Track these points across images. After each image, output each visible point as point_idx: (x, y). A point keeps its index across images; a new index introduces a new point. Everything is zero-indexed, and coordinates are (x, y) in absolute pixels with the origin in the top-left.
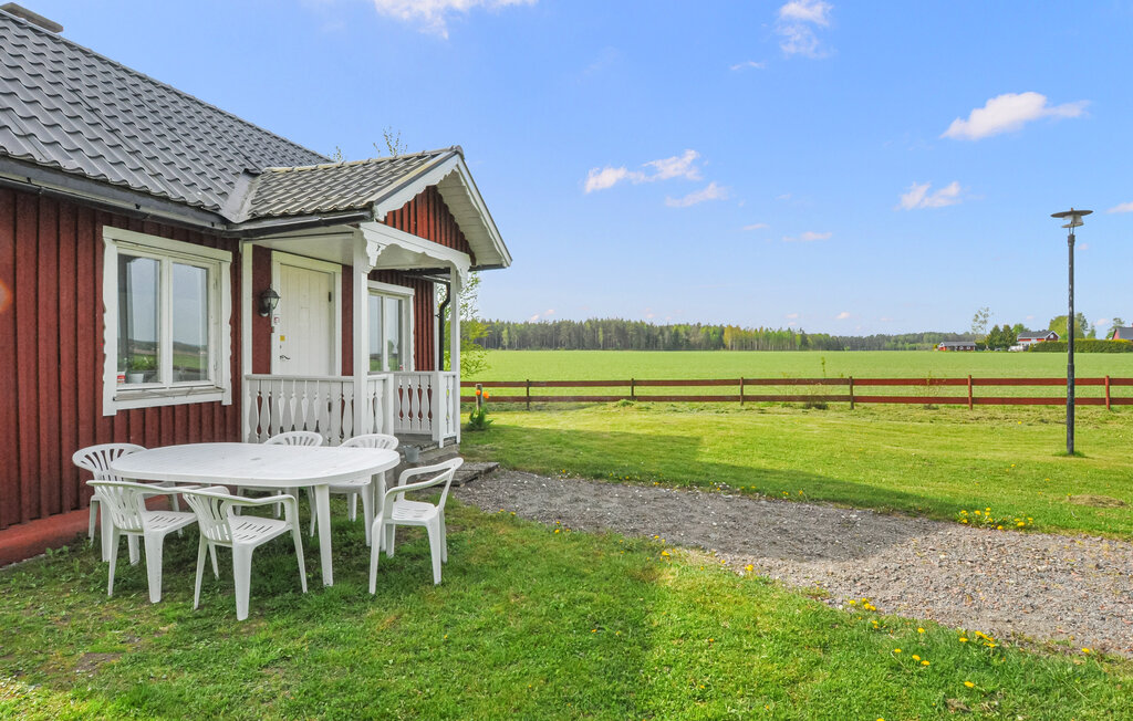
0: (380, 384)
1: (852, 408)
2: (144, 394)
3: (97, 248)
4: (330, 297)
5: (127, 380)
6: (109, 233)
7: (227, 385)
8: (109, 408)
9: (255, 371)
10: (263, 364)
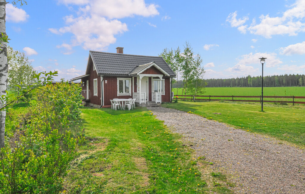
0: (144, 94)
1: (294, 105)
2: (122, 94)
3: (117, 80)
4: (147, 82)
5: (120, 93)
6: (118, 78)
7: (131, 94)
8: (118, 96)
9: (134, 92)
10: (136, 91)
